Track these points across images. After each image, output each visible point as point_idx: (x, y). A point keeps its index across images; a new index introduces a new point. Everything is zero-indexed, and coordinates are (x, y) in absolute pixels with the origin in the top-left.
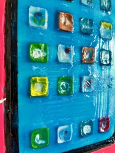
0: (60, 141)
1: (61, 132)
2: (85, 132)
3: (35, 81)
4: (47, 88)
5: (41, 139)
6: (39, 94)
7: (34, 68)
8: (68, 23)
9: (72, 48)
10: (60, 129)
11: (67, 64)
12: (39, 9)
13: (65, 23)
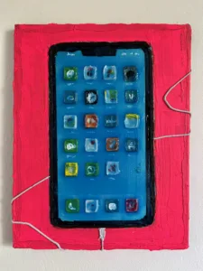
0: (87, 211)
1: (89, 204)
2: (111, 209)
3: (68, 166)
4: (76, 171)
5: (73, 206)
6: (71, 174)
7: (68, 156)
8: (93, 121)
9: (96, 141)
10: (87, 202)
11: (93, 153)
12: (70, 116)
13: (90, 122)
